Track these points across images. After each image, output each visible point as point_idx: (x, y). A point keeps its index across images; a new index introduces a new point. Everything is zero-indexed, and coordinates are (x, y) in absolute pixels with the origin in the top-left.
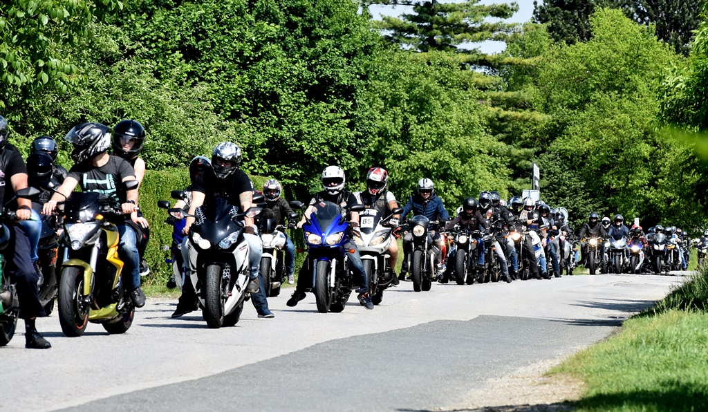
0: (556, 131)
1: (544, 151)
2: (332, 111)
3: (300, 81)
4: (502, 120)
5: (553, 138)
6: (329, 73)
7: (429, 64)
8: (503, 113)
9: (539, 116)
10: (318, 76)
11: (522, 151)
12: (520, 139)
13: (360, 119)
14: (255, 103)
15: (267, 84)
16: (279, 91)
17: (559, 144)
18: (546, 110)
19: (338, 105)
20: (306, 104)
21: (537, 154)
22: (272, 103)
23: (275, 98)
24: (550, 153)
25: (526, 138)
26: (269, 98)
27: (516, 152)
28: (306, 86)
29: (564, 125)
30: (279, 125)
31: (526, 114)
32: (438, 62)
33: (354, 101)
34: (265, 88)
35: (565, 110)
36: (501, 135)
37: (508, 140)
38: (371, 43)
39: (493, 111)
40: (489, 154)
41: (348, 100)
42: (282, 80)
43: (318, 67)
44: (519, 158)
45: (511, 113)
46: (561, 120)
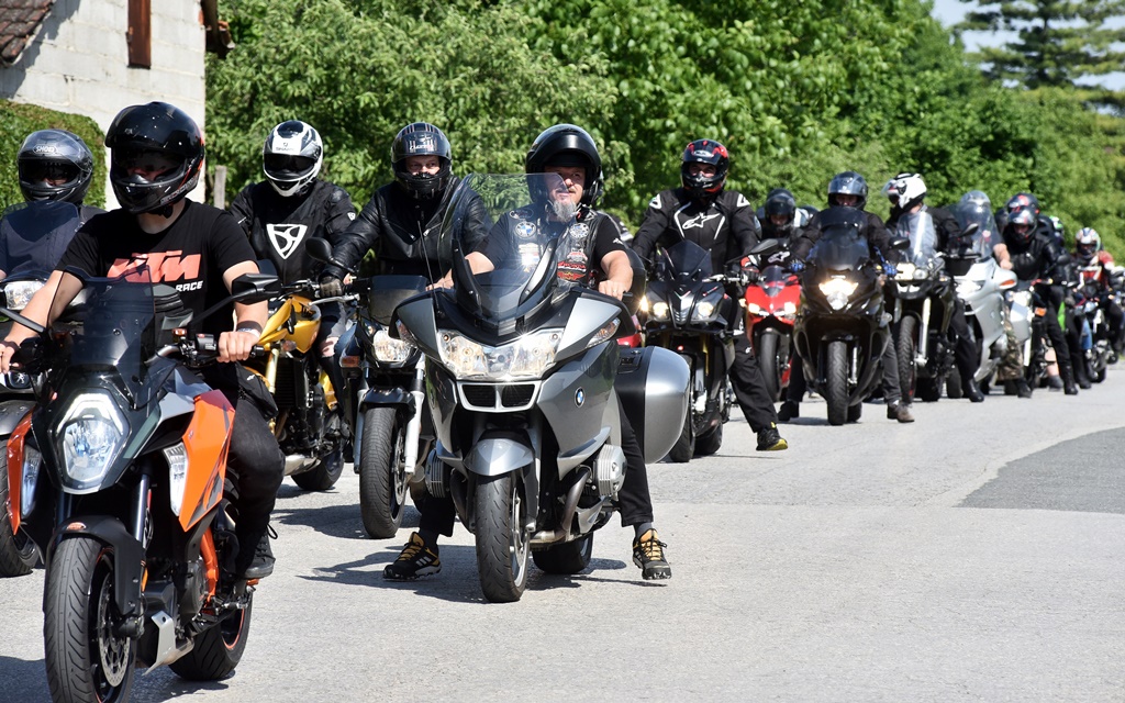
2: (1009, 170)
3: (971, 136)
6: (1007, 125)
7: (1042, 104)
10: (993, 130)
13: (1040, 179)
15: (935, 141)
16: (949, 148)
19: (1016, 164)
20: (980, 163)
23: (944, 155)
26: (937, 156)
28: (979, 143)
32: (1054, 101)
33: (1034, 159)
34: (933, 146)
38: (967, 80)
39: (1121, 161)
41: (1027, 157)
42: (952, 136)
43: (993, 119)
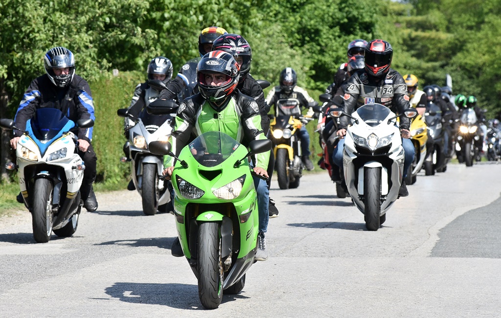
0: (457, 47)
1: (447, 64)
3: (333, 19)
4: (412, 39)
5: (454, 54)
8: (414, 34)
9: (443, 36)
10: (347, 15)
11: (430, 65)
12: (427, 55)
14: (304, 37)
15: (312, 23)
16: (320, 27)
17: (459, 58)
18: (448, 30)
20: (339, 37)
21: (442, 66)
22: (315, 36)
23: (317, 32)
24: (452, 65)
25: (432, 54)
27: (425, 65)
28: (338, 24)
29: (464, 43)
30: (322, 52)
31: (432, 34)
33: (373, 34)
34: (311, 26)
35: (464, 30)
36: (413, 52)
37: (418, 56)
39: (406, 32)
40: (405, 67)
42: (322, 19)
43: (347, 9)
44: (428, 70)
45: (420, 33)
46: (461, 39)
